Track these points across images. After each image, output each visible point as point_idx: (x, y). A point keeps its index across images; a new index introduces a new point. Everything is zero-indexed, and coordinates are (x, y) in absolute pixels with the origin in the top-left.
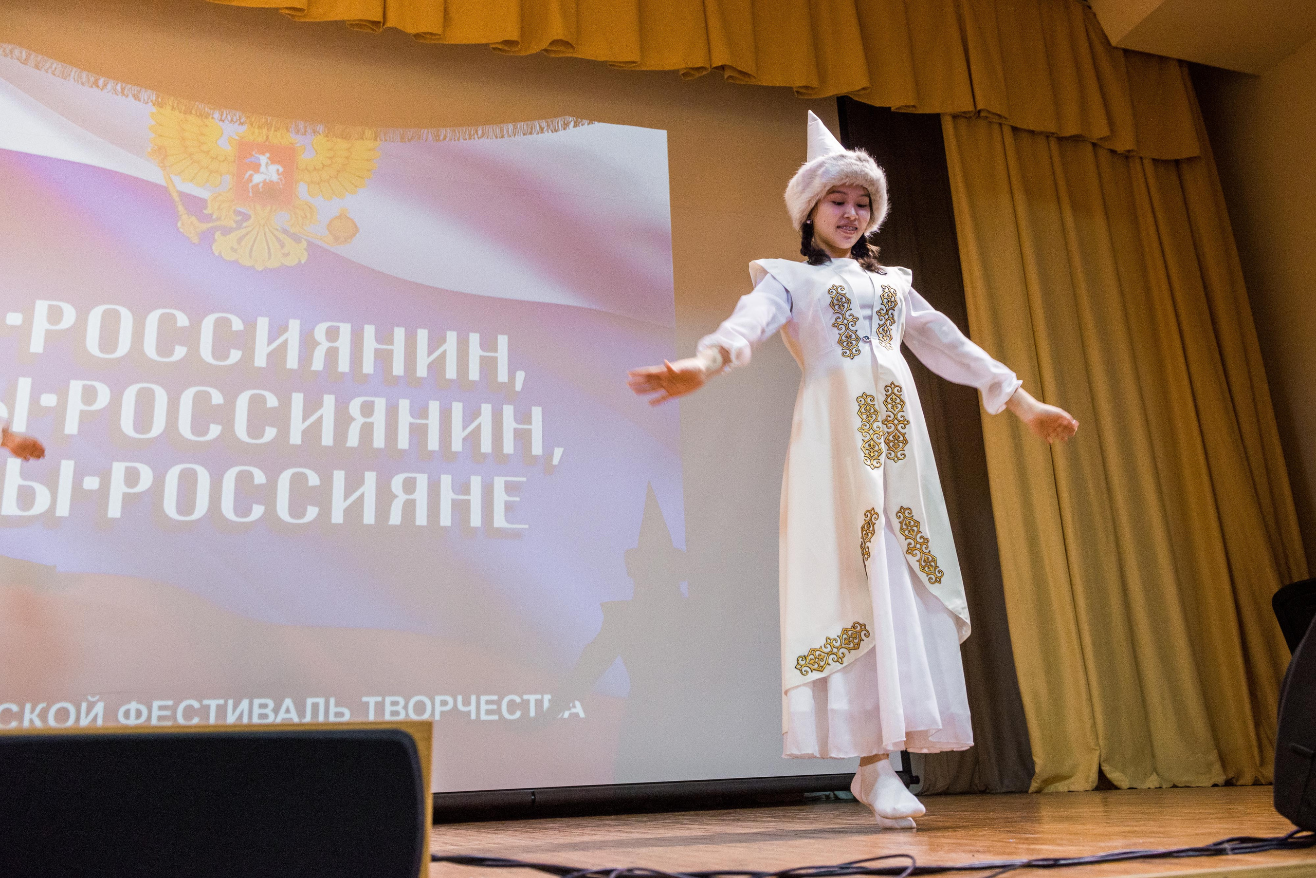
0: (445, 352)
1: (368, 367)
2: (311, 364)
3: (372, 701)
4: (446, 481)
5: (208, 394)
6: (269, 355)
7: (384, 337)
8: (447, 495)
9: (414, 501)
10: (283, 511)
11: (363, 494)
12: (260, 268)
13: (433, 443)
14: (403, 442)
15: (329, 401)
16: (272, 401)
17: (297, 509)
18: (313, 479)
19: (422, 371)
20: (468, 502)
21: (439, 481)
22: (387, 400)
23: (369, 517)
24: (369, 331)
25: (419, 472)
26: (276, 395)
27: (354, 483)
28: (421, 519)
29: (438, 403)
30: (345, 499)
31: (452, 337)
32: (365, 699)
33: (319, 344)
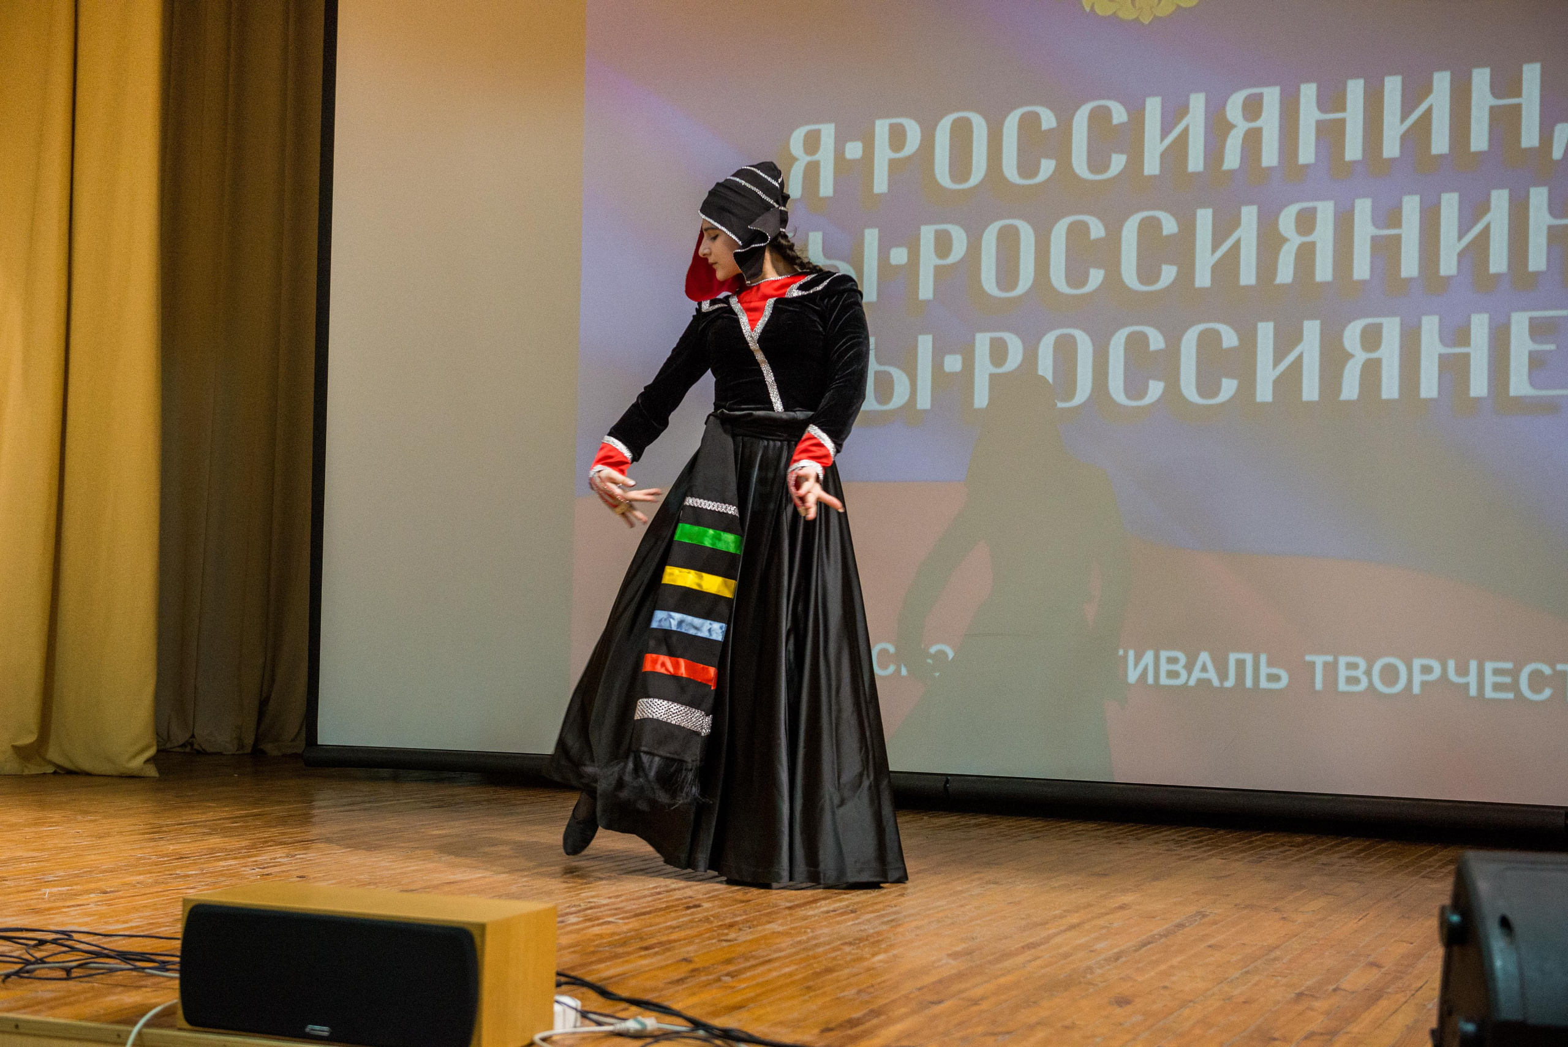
0: (1429, 110)
1: (1307, 153)
2: (1220, 159)
3: (1319, 660)
4: (1430, 326)
5: (1084, 227)
6: (1163, 155)
7: (1330, 99)
8: (1431, 347)
9: (1378, 362)
10: (1189, 389)
11: (1300, 356)
12: (1146, 20)
13: (1410, 266)
14: (1362, 269)
15: (1249, 214)
16: (1169, 225)
17: (1207, 385)
18: (1229, 338)
19: (1391, 148)
20: (1467, 356)
21: (1419, 327)
22: (1335, 204)
23: (1310, 390)
24: (1308, 92)
25: (1386, 316)
26: (1174, 215)
27: (1287, 340)
28: (1390, 389)
29: (1416, 199)
30: (1276, 364)
31: (1442, 82)
32: (1308, 658)
33: (1231, 126)
